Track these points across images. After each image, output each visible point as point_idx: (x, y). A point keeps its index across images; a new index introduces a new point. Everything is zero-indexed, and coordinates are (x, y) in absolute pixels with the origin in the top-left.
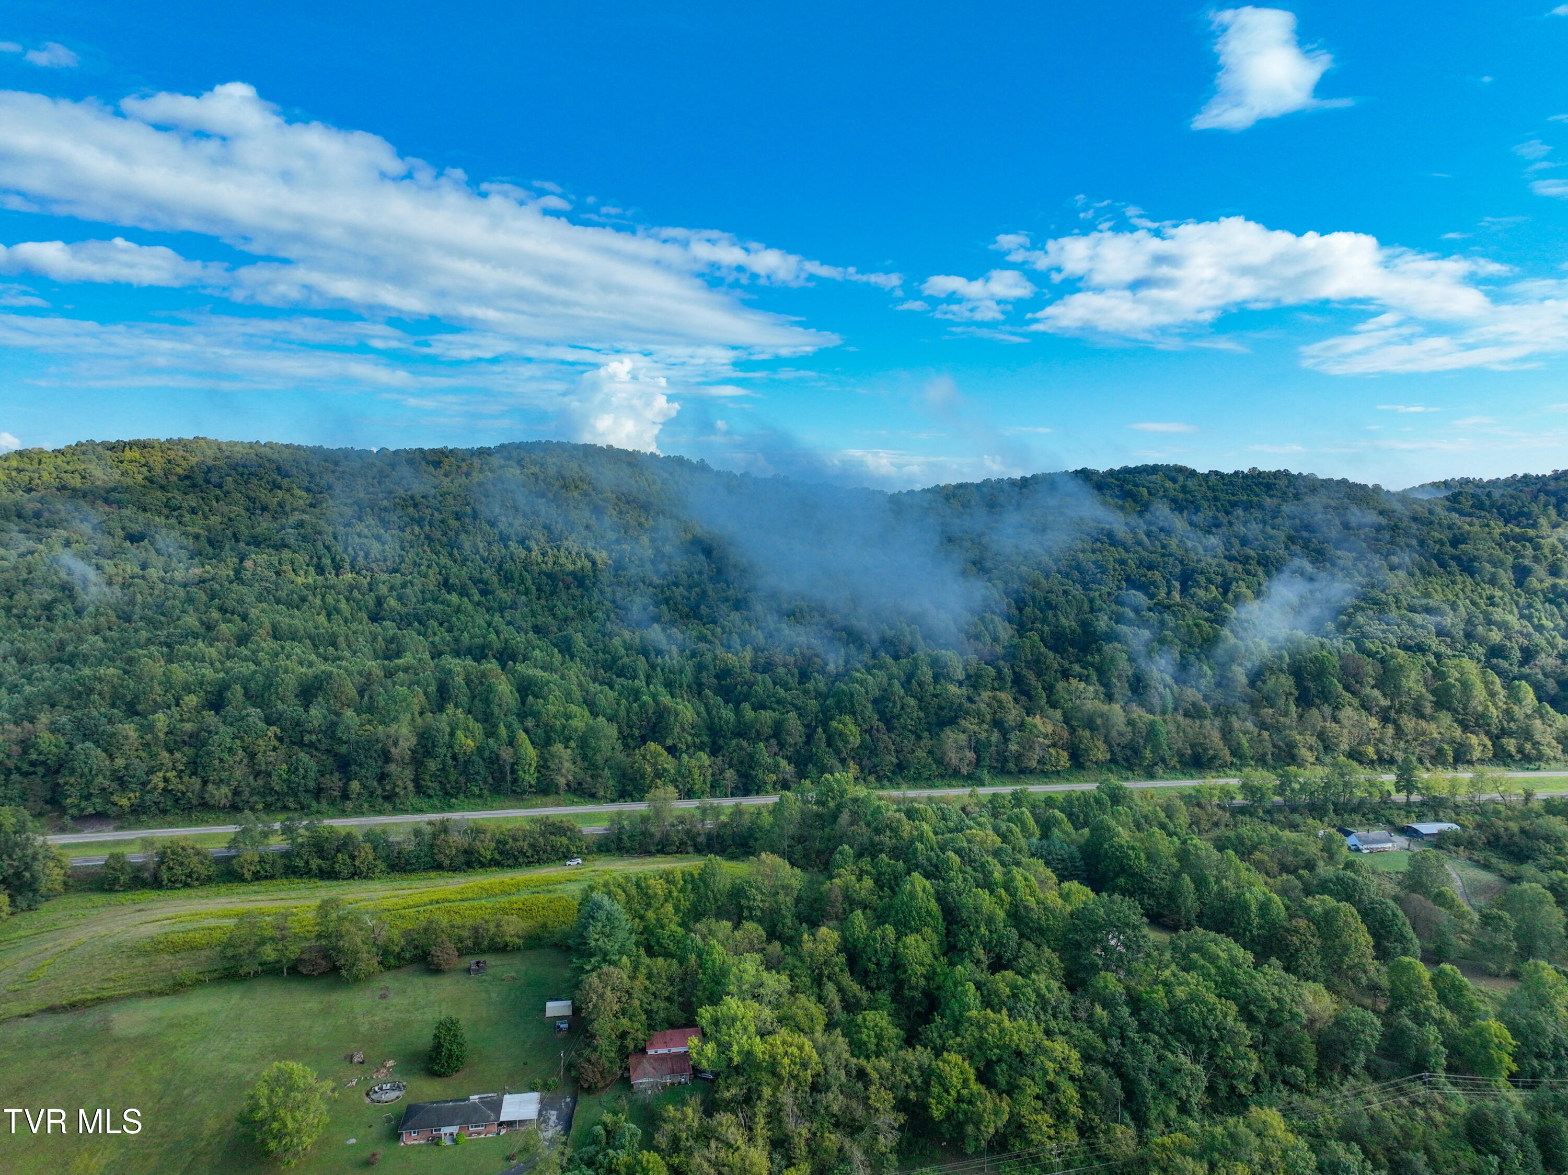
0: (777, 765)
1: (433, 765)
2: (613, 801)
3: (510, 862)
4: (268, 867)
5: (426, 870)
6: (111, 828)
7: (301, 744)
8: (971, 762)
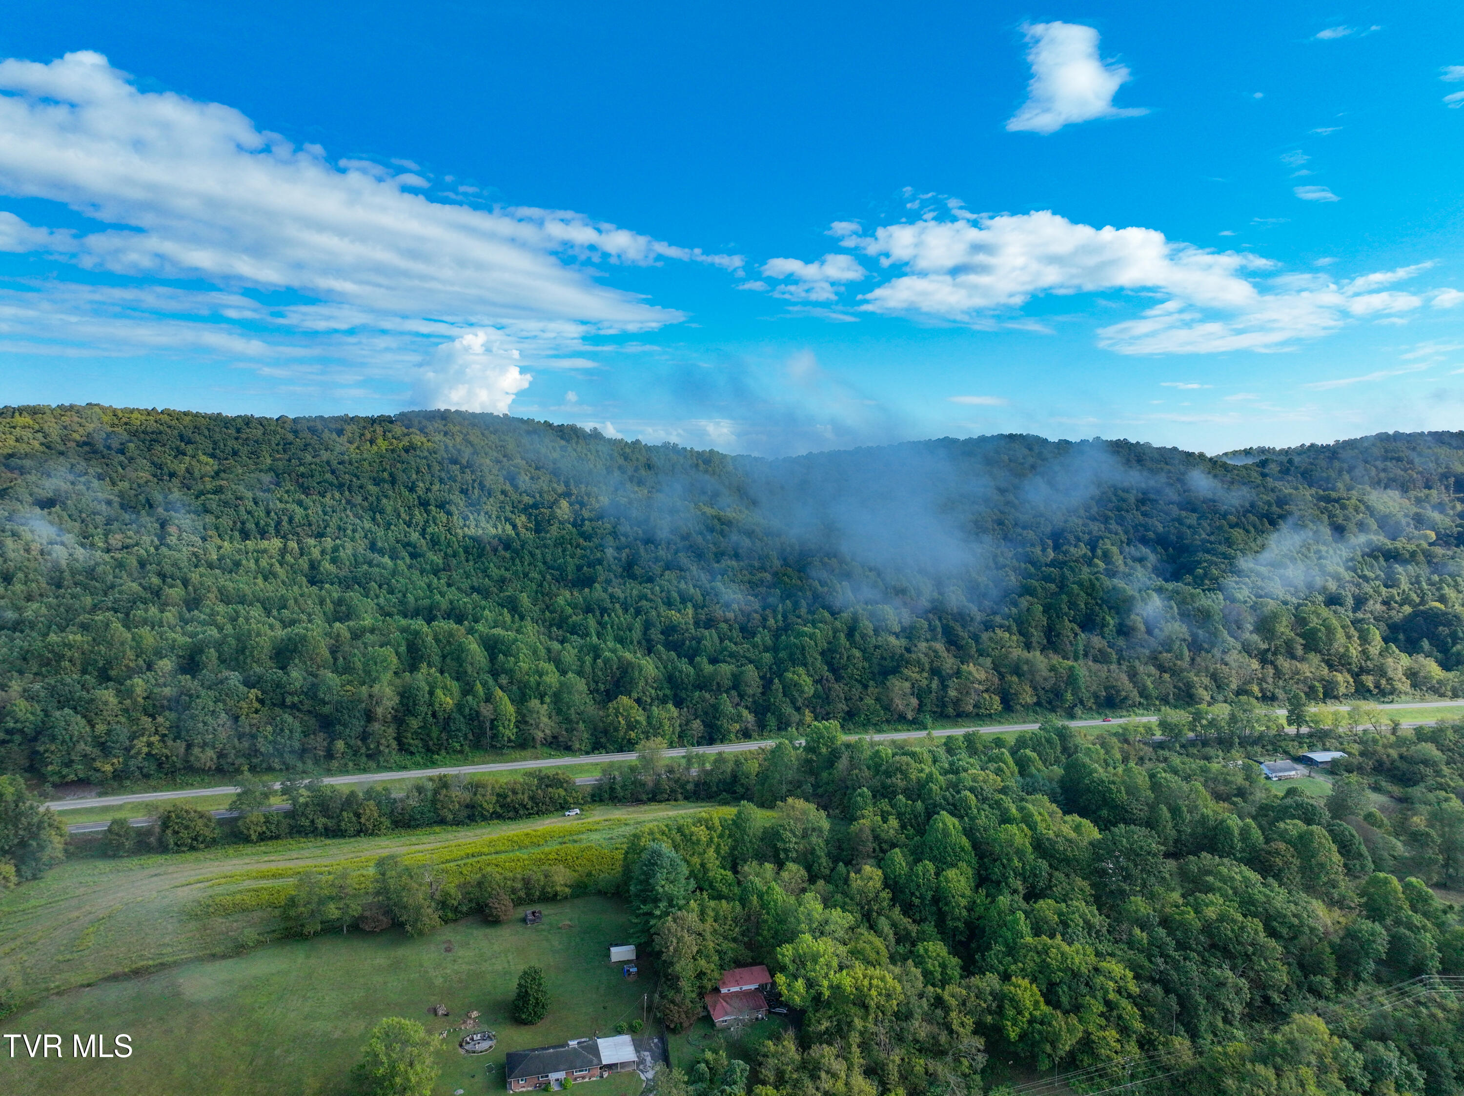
0: (740, 716)
1: (415, 723)
2: (587, 753)
3: (511, 814)
4: (273, 827)
5: (430, 825)
6: (93, 794)
7: (283, 705)
8: (914, 708)
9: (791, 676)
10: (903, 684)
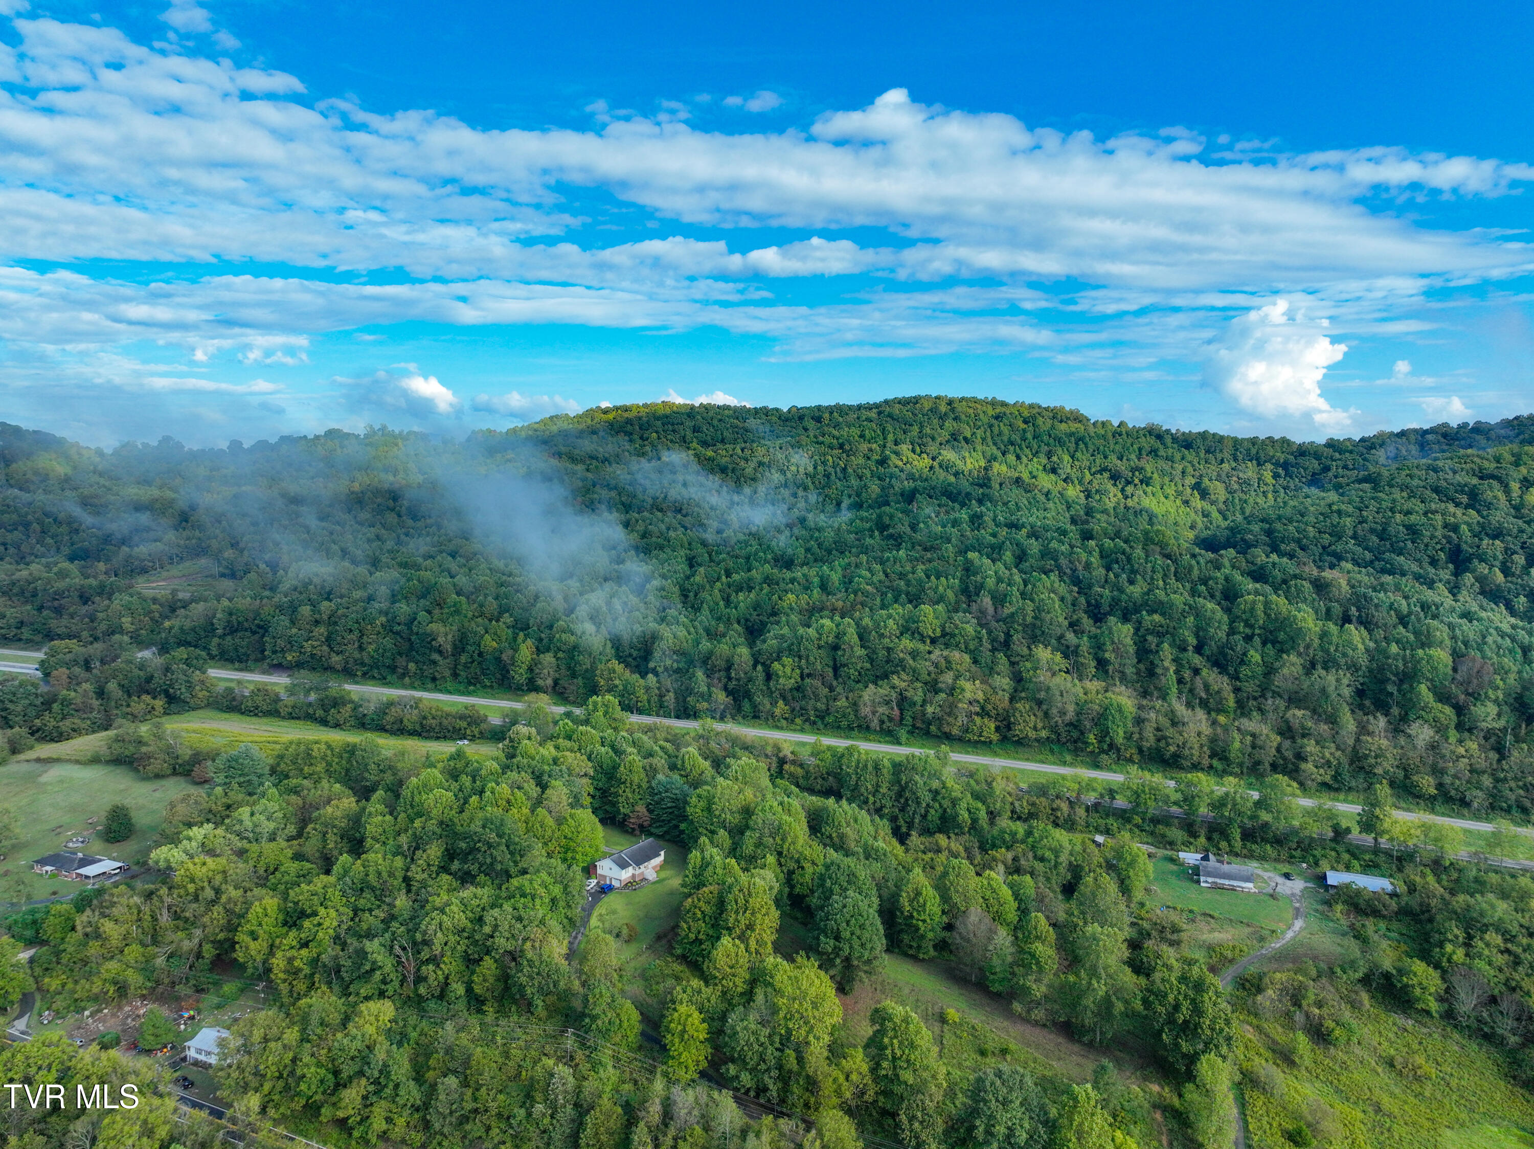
1: (463, 658)
8: (890, 719)
9: (776, 666)
10: (883, 690)
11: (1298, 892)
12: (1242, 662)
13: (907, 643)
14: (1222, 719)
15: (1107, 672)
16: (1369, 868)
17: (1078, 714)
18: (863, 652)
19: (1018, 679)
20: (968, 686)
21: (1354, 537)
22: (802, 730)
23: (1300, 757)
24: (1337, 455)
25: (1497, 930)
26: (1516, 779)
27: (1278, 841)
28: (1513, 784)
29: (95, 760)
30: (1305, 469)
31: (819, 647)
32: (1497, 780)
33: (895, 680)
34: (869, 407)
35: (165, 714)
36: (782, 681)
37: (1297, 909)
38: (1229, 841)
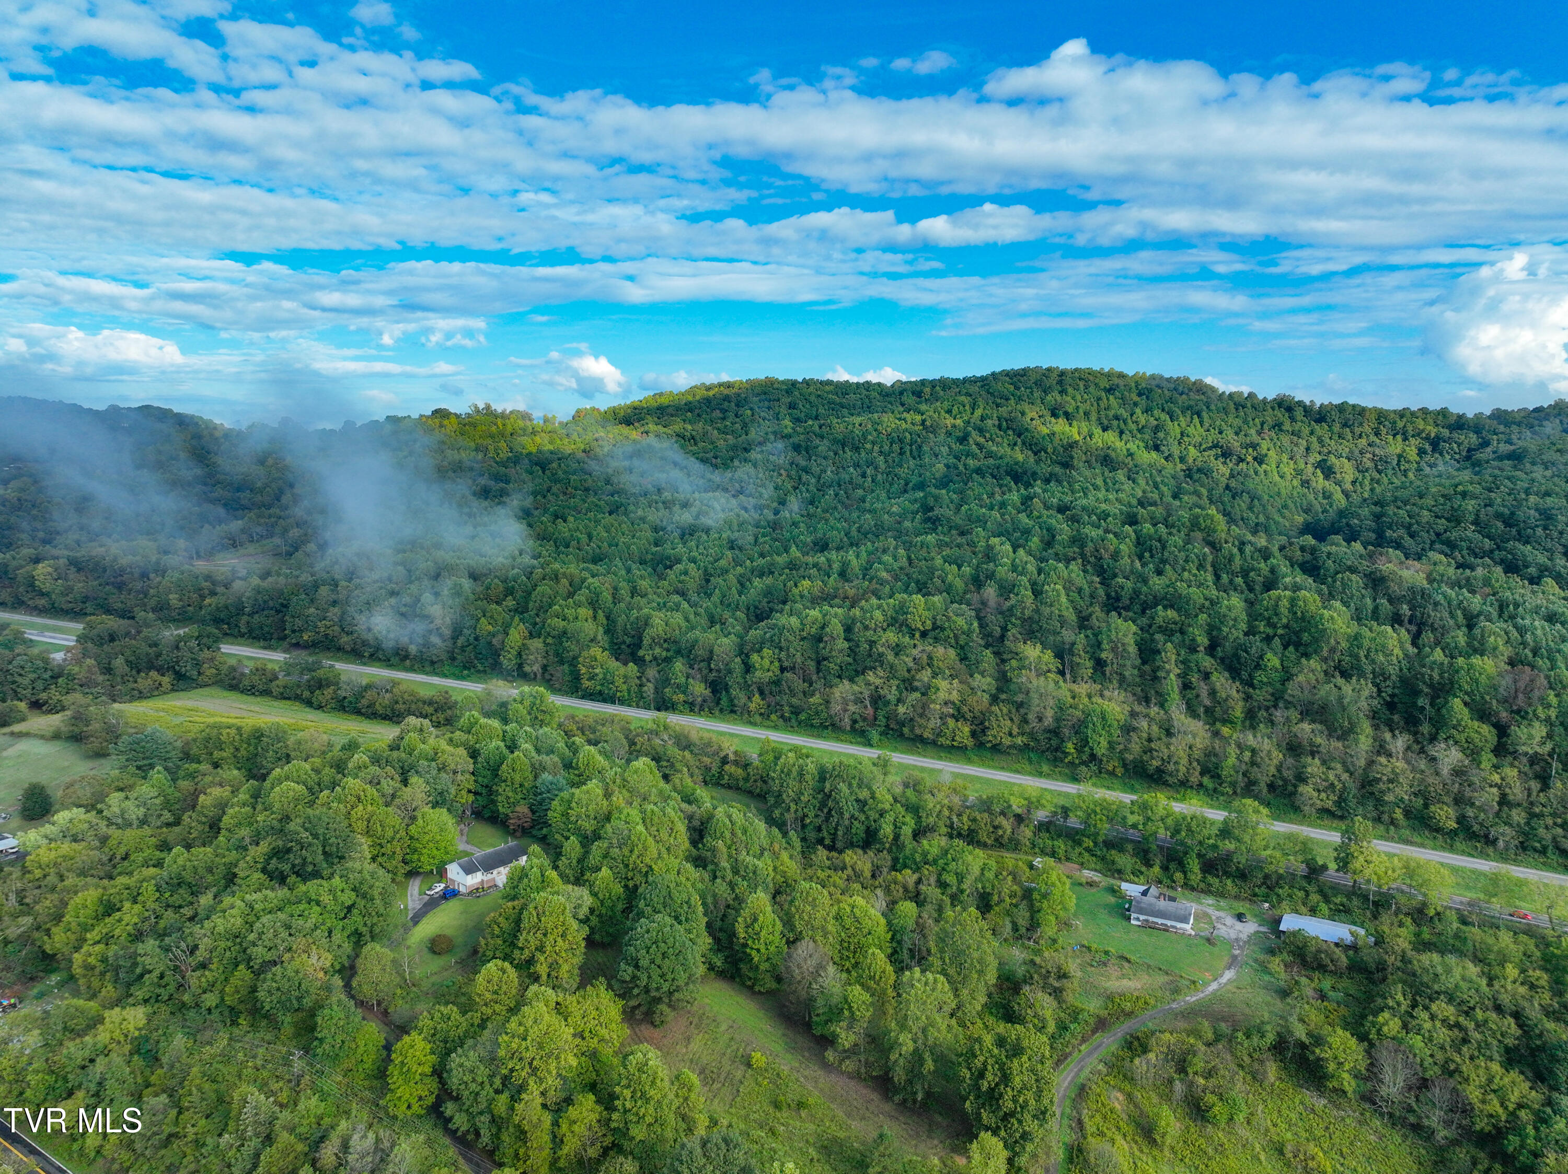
8: (865, 719)
9: (755, 657)
10: (858, 687)
11: (1244, 937)
12: (1258, 667)
13: (891, 636)
14: (1225, 731)
15: (1104, 674)
16: (1340, 913)
17: (1058, 720)
18: (846, 645)
19: (1003, 680)
20: (943, 684)
21: (1476, 522)
22: (776, 727)
23: (1301, 778)
24: (1502, 428)
25: (1451, 1000)
26: (1554, 815)
27: (1242, 875)
28: (1549, 821)
29: (56, 736)
30: (1459, 445)
31: (803, 639)
32: (1532, 815)
33: (870, 677)
34: (973, 381)
35: (173, 690)
36: (758, 674)
37: (1234, 958)
38: (1185, 873)
